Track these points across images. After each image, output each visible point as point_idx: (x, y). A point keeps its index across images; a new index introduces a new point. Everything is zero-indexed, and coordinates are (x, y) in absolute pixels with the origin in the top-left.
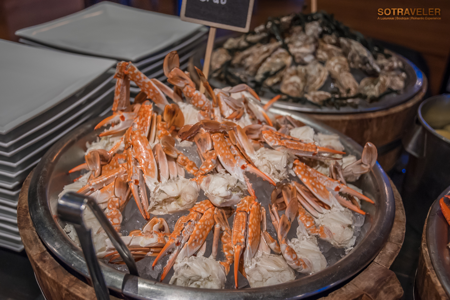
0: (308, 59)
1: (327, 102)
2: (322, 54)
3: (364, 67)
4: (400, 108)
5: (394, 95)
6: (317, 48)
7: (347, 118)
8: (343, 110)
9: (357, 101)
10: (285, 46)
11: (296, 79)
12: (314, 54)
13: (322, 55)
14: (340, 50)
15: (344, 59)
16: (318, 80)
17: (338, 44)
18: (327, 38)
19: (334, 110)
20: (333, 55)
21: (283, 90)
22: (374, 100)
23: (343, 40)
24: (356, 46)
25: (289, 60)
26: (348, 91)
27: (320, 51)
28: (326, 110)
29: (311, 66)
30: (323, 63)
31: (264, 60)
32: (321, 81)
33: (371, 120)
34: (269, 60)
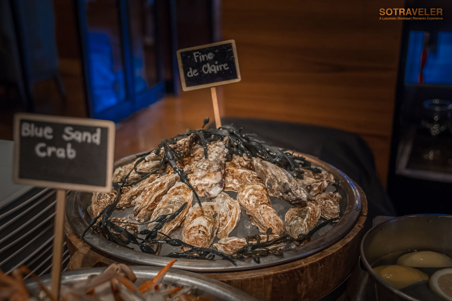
0: (215, 191)
1: (242, 253)
2: (231, 183)
3: (286, 196)
4: (339, 246)
5: (329, 227)
6: (224, 176)
7: (271, 272)
8: (264, 261)
9: (282, 246)
10: (183, 178)
11: (202, 221)
12: (222, 184)
13: (233, 183)
14: (255, 174)
15: (260, 187)
16: (229, 220)
17: (251, 167)
18: (237, 159)
19: (253, 264)
20: (246, 183)
21: (185, 240)
22: (303, 239)
23: (256, 162)
24: (273, 170)
25: (190, 197)
26: (269, 231)
27: (229, 179)
28: (241, 265)
29: (219, 200)
30: (233, 195)
31: (158, 199)
32: (233, 222)
33: (302, 269)
34: (164, 198)
